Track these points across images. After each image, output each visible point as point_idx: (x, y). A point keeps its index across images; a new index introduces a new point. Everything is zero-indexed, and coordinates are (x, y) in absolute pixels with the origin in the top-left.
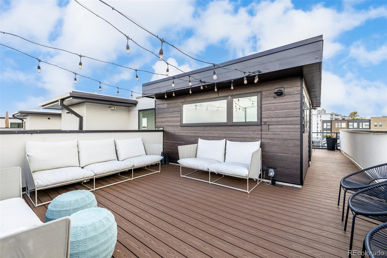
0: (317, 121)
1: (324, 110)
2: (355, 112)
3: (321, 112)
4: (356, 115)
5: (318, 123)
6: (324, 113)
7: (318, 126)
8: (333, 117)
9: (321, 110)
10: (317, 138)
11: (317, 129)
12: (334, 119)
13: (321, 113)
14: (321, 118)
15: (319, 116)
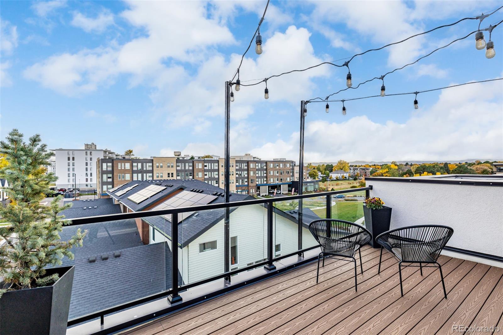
0: (86, 159)
1: (94, 144)
2: (130, 150)
3: (90, 147)
4: (131, 154)
5: (87, 162)
6: (94, 149)
7: (87, 167)
8: (107, 155)
9: (90, 145)
10: (87, 185)
11: (87, 172)
12: (107, 158)
13: (91, 149)
14: (91, 155)
15: (89, 152)
